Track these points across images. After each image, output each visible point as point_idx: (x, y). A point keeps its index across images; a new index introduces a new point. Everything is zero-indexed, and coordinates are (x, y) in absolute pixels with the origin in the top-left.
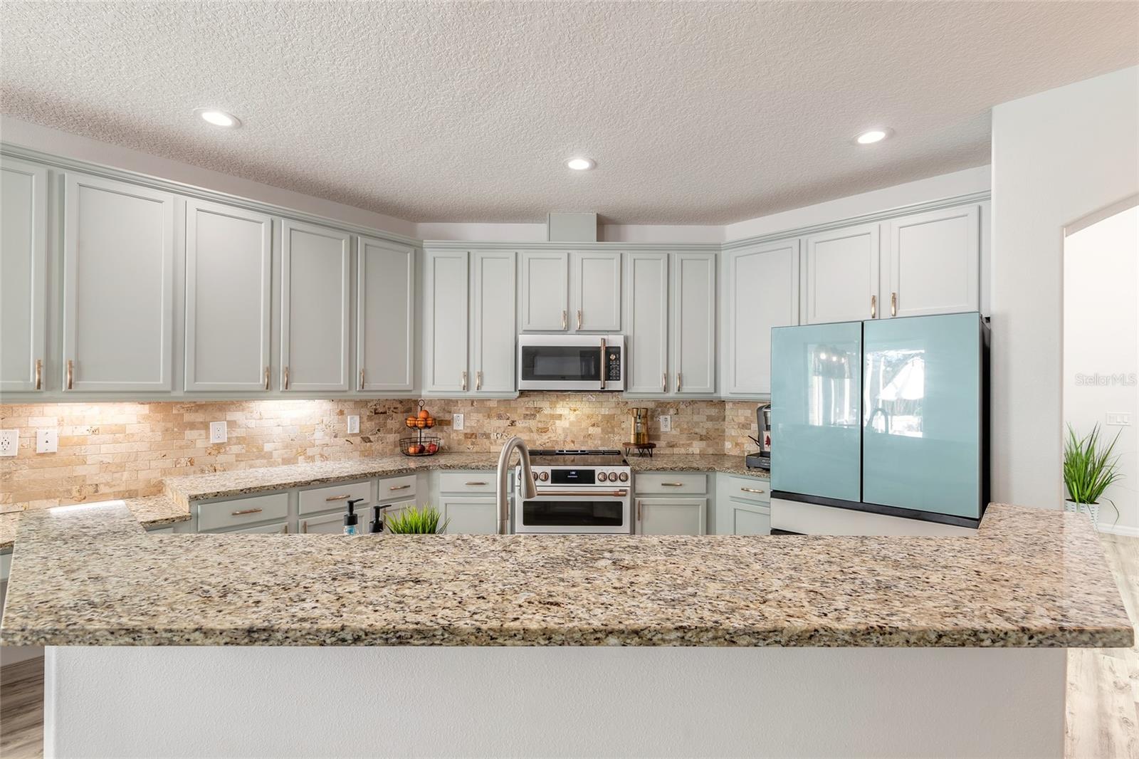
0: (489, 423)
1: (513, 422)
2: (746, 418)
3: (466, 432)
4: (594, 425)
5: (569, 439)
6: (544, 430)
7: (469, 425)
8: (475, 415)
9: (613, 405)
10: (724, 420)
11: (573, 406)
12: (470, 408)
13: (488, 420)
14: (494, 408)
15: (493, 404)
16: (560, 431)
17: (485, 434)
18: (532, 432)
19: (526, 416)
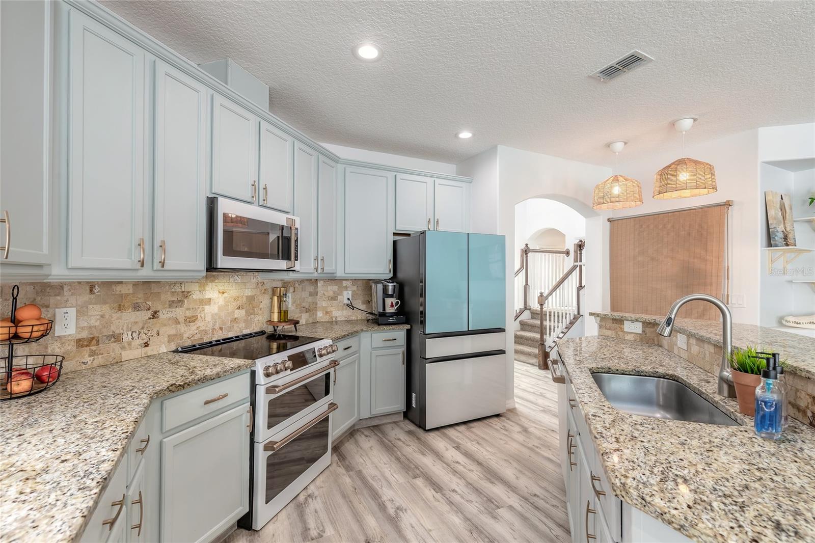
0: (118, 318)
1: (155, 312)
2: (334, 292)
3: (79, 337)
4: (239, 308)
5: (217, 327)
6: (191, 320)
7: (86, 324)
8: (96, 307)
9: (254, 285)
10: (317, 295)
11: (222, 289)
12: (86, 297)
13: (119, 314)
14: (128, 295)
15: (126, 290)
16: (209, 318)
17: (113, 336)
18: (179, 323)
19: (172, 304)
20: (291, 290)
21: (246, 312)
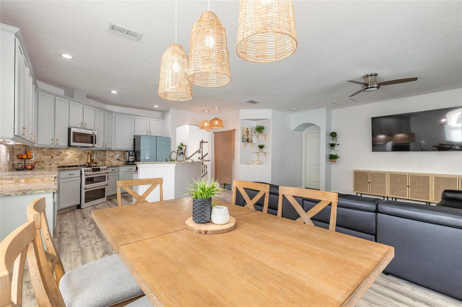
0: (44, 157)
1: (53, 157)
2: (112, 155)
3: (35, 161)
4: (77, 158)
5: (70, 162)
6: (62, 160)
7: (36, 158)
8: (39, 154)
9: (82, 151)
10: (106, 156)
11: (71, 152)
12: (36, 152)
13: (44, 156)
14: (46, 152)
15: (45, 150)
16: (67, 160)
17: (42, 161)
18: (59, 160)
19: (57, 155)
20: (95, 153)
21: (79, 159)
